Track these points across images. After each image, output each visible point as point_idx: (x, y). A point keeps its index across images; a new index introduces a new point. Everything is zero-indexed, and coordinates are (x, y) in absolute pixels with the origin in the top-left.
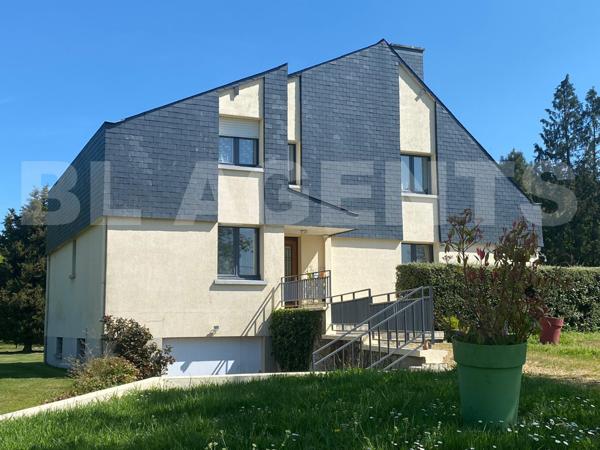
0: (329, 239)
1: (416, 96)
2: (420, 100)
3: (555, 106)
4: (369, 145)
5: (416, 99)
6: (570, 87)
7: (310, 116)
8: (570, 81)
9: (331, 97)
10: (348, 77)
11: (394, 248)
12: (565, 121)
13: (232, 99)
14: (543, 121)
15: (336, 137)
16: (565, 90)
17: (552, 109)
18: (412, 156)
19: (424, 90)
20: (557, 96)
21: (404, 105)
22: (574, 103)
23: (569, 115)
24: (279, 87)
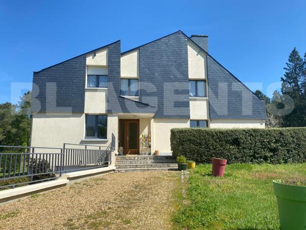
0: (153, 120)
1: (197, 53)
2: (199, 55)
3: (289, 61)
4: (172, 76)
5: (197, 55)
6: (297, 52)
7: (144, 66)
8: (296, 50)
9: (154, 57)
10: (162, 48)
11: (186, 123)
12: (295, 67)
13: (93, 58)
14: (285, 68)
15: (156, 74)
16: (294, 54)
17: (289, 63)
18: (197, 81)
19: (201, 50)
20: (290, 57)
21: (191, 58)
22: (298, 59)
23: (296, 64)
24: (116, 51)
